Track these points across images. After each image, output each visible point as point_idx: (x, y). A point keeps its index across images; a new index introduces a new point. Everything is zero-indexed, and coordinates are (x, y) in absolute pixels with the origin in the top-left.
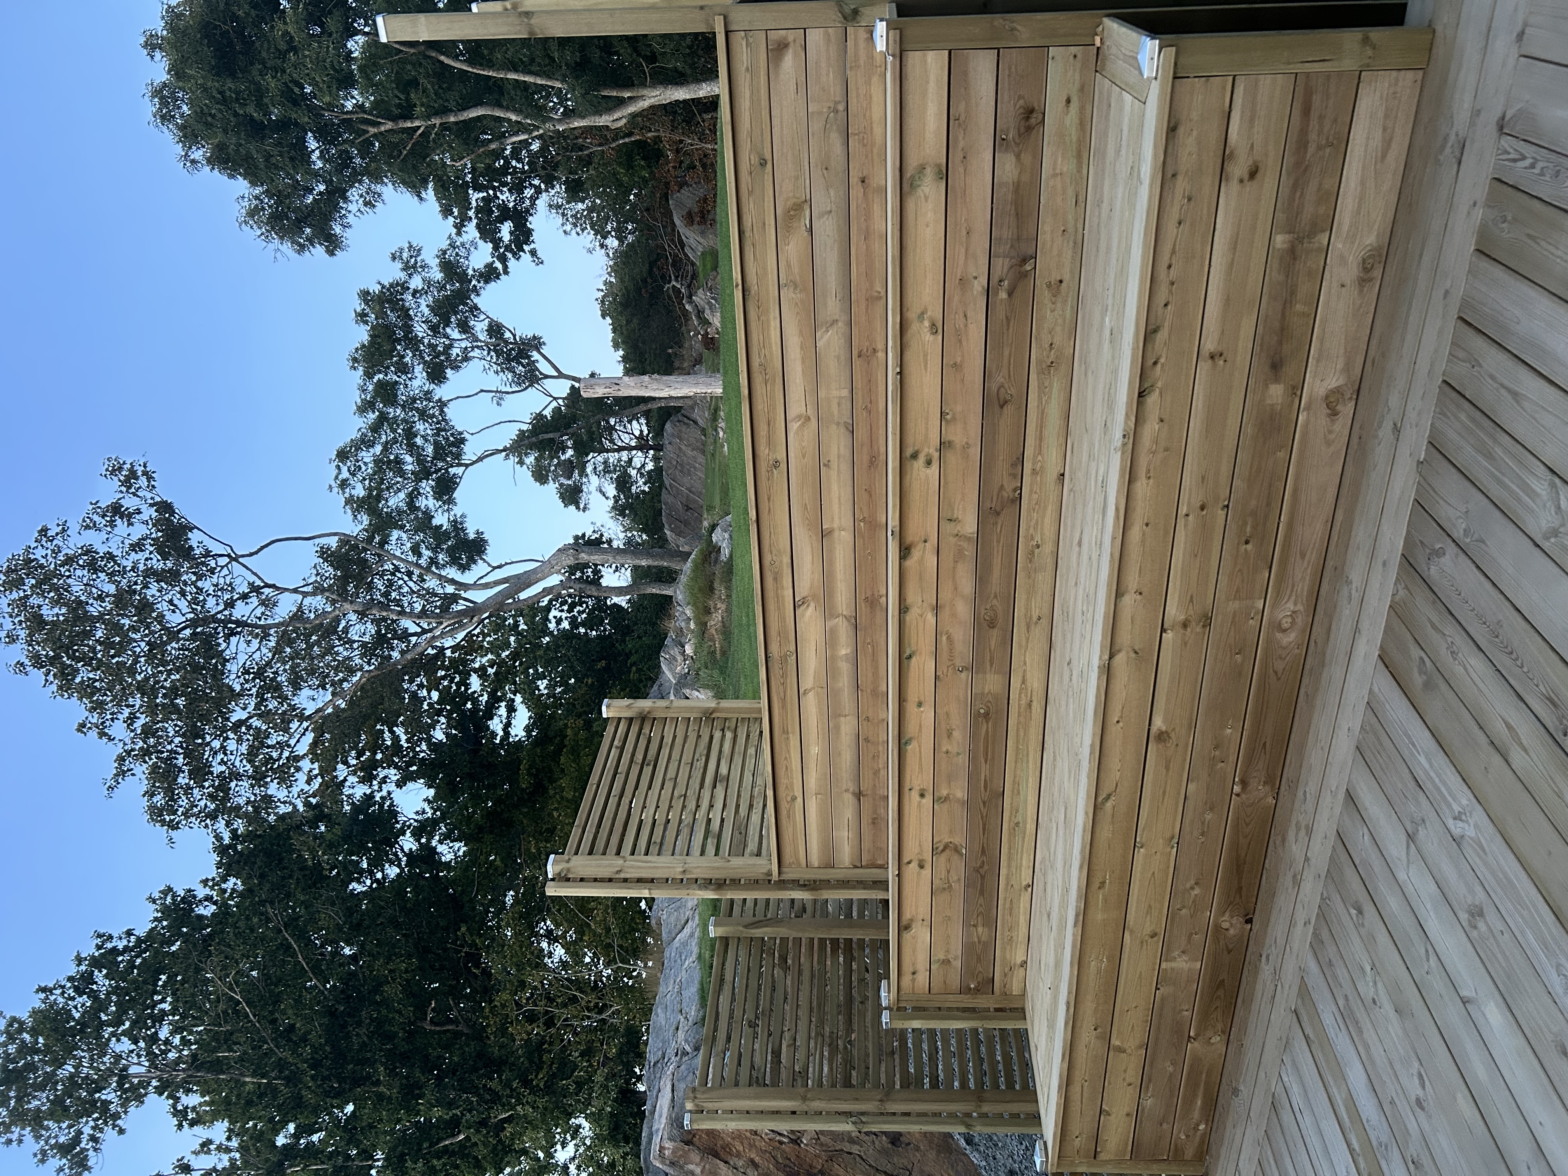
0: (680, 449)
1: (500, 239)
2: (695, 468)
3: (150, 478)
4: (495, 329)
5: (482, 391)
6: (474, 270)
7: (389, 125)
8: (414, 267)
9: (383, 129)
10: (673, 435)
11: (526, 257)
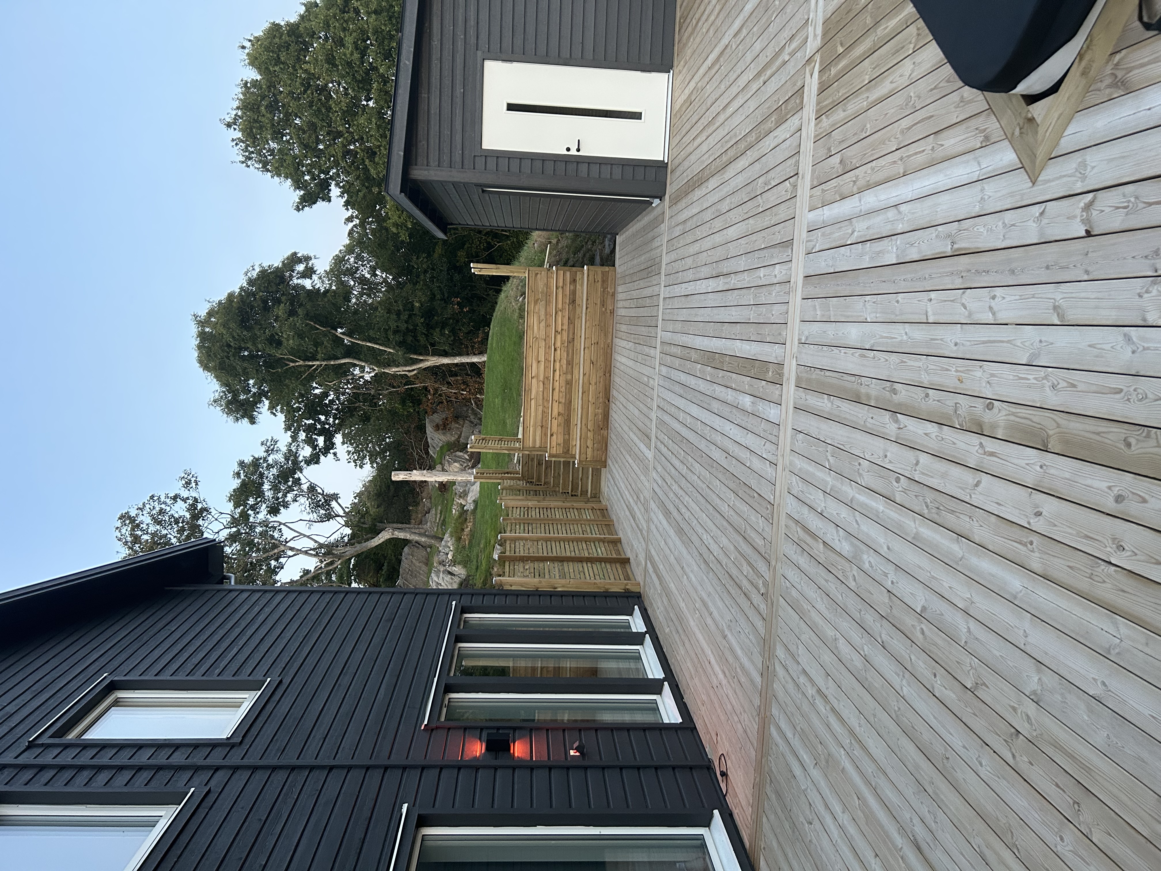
0: (412, 561)
1: (317, 445)
2: (420, 573)
3: (197, 484)
4: (312, 488)
5: (301, 520)
6: (304, 457)
7: (301, 363)
8: (272, 450)
9: (297, 364)
10: (408, 554)
11: (330, 456)
